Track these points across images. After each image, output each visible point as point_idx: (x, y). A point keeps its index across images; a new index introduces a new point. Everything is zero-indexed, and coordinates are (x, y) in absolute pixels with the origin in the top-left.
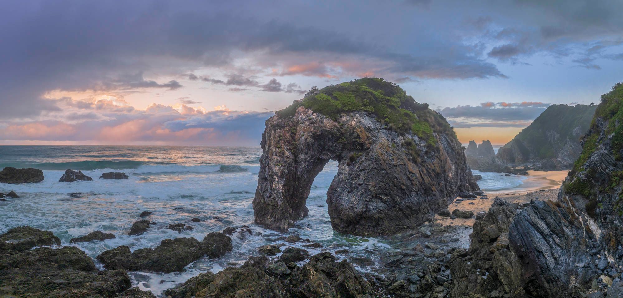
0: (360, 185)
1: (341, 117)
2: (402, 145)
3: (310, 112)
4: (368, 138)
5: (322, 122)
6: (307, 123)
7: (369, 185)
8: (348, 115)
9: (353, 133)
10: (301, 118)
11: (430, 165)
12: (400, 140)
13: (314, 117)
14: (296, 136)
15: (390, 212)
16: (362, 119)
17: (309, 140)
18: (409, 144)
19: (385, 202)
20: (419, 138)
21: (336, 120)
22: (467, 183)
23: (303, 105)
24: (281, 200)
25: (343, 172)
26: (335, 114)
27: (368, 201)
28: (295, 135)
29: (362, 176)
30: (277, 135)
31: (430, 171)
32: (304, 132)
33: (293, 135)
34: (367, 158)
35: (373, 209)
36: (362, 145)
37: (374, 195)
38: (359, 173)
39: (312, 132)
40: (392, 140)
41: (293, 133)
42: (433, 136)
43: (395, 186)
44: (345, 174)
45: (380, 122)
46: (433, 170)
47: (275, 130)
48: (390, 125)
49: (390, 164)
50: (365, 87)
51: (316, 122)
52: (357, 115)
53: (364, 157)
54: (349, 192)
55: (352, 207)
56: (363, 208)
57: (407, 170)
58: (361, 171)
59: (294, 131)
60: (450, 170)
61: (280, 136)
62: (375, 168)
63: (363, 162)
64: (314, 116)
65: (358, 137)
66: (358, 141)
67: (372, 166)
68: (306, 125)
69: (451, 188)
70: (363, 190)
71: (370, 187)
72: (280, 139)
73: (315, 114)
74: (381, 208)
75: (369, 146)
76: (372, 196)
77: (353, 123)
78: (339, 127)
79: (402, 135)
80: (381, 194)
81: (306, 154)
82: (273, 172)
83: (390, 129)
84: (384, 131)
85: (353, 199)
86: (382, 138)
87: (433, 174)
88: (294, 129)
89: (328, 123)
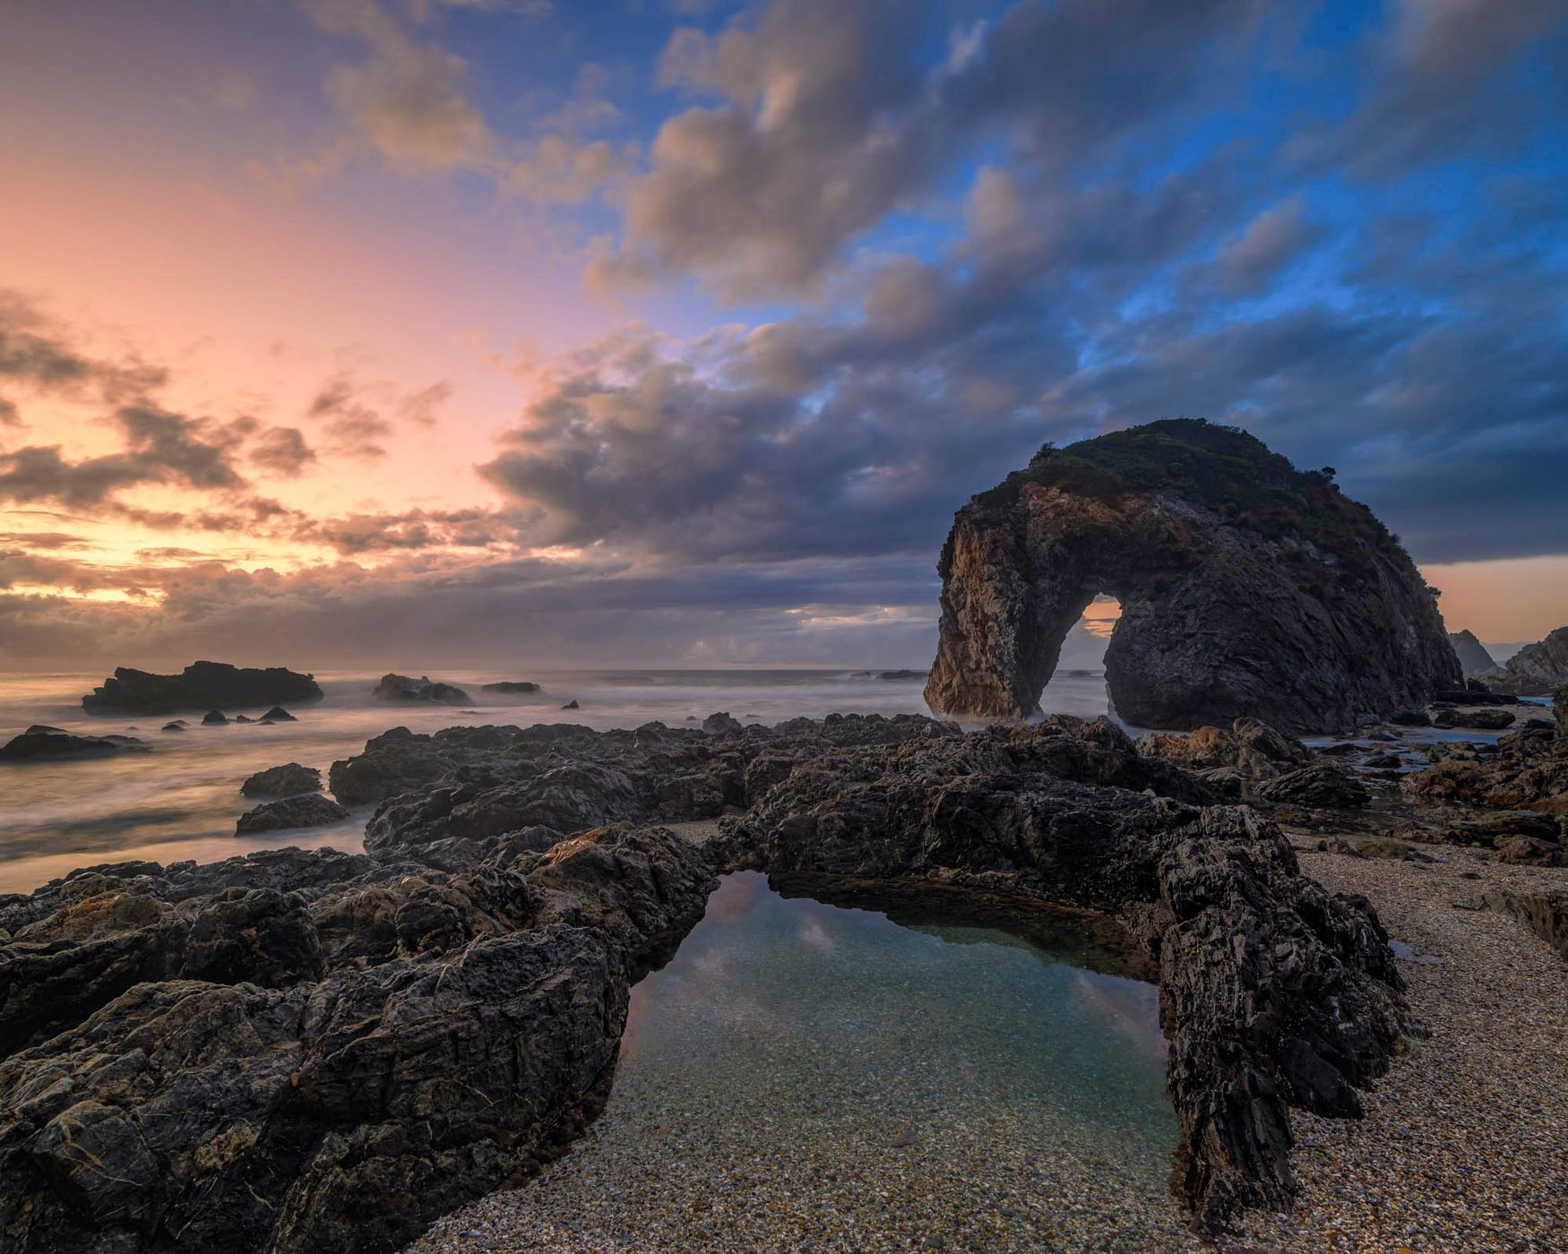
0: (1189, 636)
1: (1125, 499)
2: (1279, 558)
3: (1054, 491)
4: (1195, 542)
5: (1085, 511)
6: (1051, 514)
7: (1215, 634)
8: (1138, 497)
9: (1158, 531)
10: (1034, 505)
11: (1356, 608)
12: (1272, 548)
13: (1062, 500)
14: (1028, 544)
15: (1271, 694)
16: (1172, 505)
17: (1058, 548)
18: (1296, 557)
19: (1257, 673)
20: (1317, 546)
21: (1114, 506)
22: (1454, 677)
23: (1034, 479)
24: (1010, 670)
25: (1142, 613)
26: (1110, 496)
27: (1215, 667)
28: (1024, 539)
29: (1190, 620)
30: (987, 539)
31: (1356, 620)
32: (1045, 533)
33: (1021, 539)
34: (1197, 582)
35: (1232, 684)
36: (1180, 556)
37: (1230, 656)
38: (1182, 612)
39: (1062, 532)
40: (1253, 547)
41: (1019, 536)
42: (1357, 544)
43: (1277, 640)
44: (1146, 616)
45: (1216, 510)
46: (1366, 621)
47: (981, 530)
48: (1243, 515)
49: (1258, 594)
50: (1164, 439)
51: (1070, 510)
52: (1160, 497)
53: (1191, 582)
54: (1163, 651)
55: (1179, 677)
56: (1206, 679)
57: (1302, 612)
58: (1187, 608)
59: (1021, 533)
60: (1405, 634)
61: (994, 542)
62: (1223, 602)
63: (1188, 590)
64: (1064, 500)
65: (1171, 539)
66: (1172, 548)
67: (1214, 597)
68: (1048, 518)
69: (1415, 676)
70: (1199, 646)
71: (1216, 640)
72: (997, 547)
73: (1066, 495)
74: (1249, 684)
75: (1199, 557)
76: (1226, 657)
77: (1155, 512)
78: (1124, 519)
79: (1275, 538)
80: (1245, 654)
81: (1053, 578)
82: (985, 615)
83: (1244, 524)
84: (1229, 528)
85: (1178, 664)
86: (1227, 542)
87: (1366, 630)
88: (1021, 529)
89: (1097, 511)
